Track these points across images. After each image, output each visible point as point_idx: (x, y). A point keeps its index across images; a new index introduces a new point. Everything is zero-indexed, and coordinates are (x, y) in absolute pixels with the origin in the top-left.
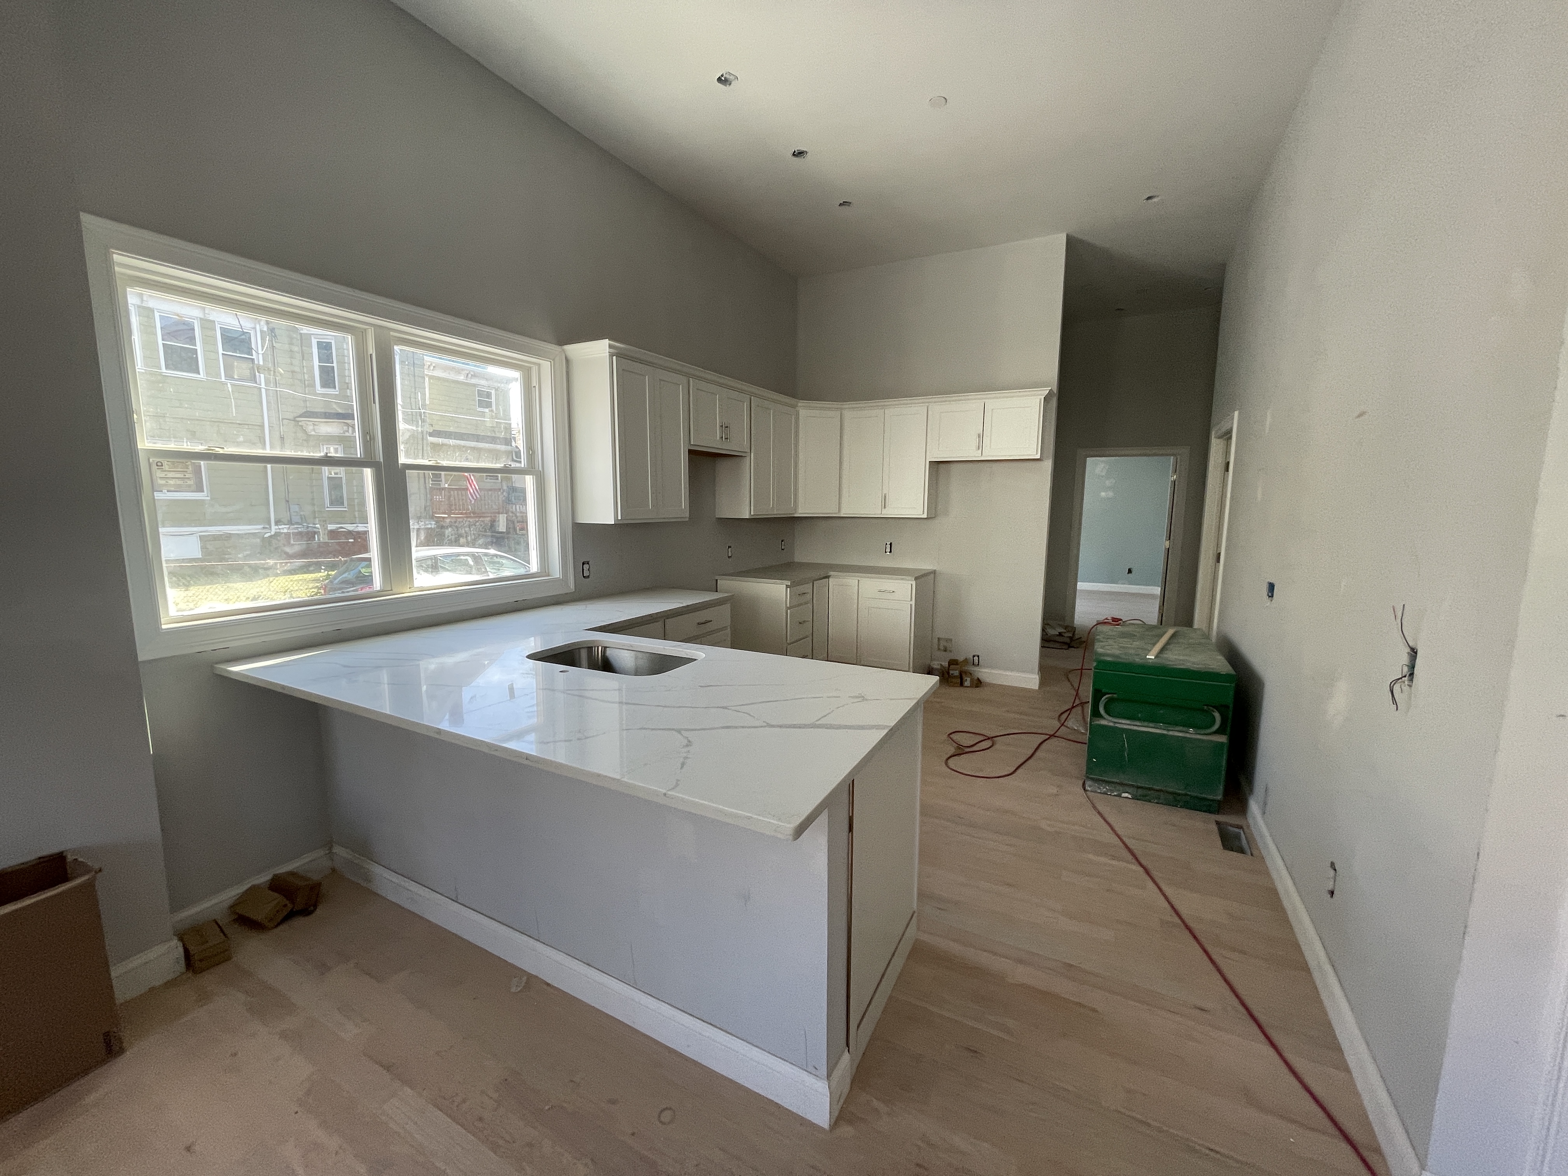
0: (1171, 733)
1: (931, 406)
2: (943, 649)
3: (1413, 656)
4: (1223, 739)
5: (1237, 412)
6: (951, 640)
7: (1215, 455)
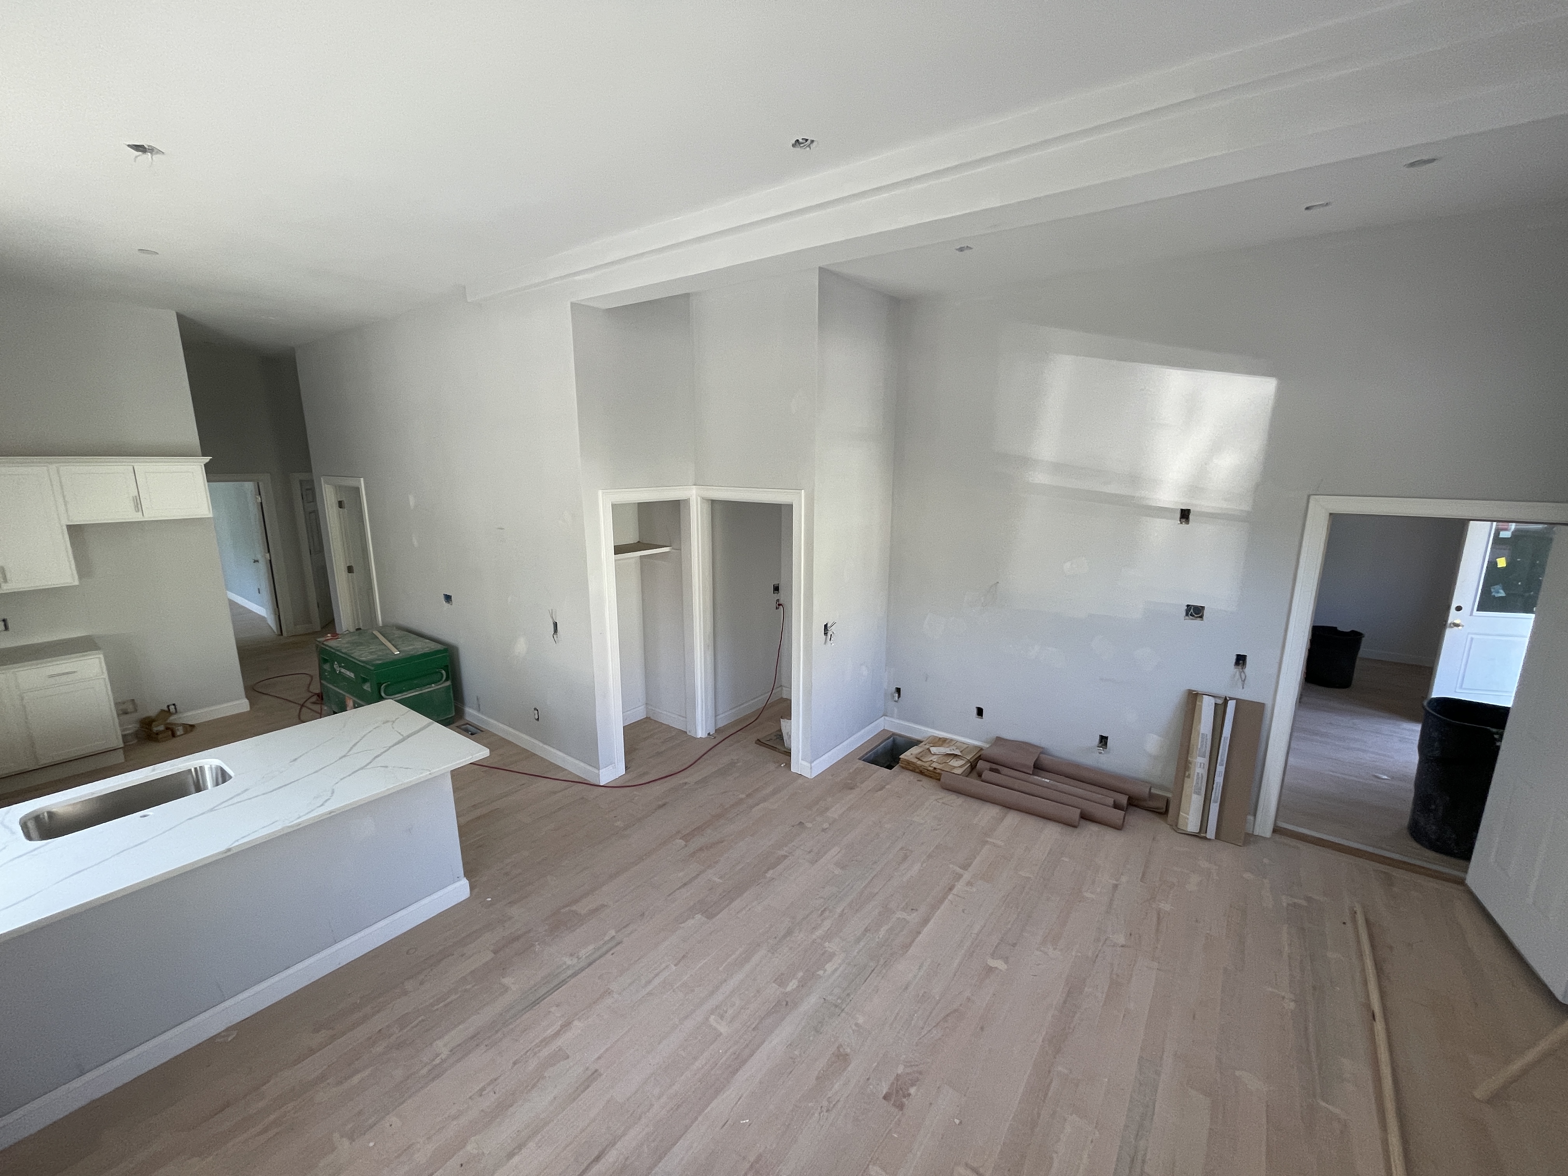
0: (424, 691)
1: (53, 467)
2: (123, 713)
3: (555, 625)
4: (448, 683)
5: (362, 479)
6: (133, 700)
7: (328, 496)
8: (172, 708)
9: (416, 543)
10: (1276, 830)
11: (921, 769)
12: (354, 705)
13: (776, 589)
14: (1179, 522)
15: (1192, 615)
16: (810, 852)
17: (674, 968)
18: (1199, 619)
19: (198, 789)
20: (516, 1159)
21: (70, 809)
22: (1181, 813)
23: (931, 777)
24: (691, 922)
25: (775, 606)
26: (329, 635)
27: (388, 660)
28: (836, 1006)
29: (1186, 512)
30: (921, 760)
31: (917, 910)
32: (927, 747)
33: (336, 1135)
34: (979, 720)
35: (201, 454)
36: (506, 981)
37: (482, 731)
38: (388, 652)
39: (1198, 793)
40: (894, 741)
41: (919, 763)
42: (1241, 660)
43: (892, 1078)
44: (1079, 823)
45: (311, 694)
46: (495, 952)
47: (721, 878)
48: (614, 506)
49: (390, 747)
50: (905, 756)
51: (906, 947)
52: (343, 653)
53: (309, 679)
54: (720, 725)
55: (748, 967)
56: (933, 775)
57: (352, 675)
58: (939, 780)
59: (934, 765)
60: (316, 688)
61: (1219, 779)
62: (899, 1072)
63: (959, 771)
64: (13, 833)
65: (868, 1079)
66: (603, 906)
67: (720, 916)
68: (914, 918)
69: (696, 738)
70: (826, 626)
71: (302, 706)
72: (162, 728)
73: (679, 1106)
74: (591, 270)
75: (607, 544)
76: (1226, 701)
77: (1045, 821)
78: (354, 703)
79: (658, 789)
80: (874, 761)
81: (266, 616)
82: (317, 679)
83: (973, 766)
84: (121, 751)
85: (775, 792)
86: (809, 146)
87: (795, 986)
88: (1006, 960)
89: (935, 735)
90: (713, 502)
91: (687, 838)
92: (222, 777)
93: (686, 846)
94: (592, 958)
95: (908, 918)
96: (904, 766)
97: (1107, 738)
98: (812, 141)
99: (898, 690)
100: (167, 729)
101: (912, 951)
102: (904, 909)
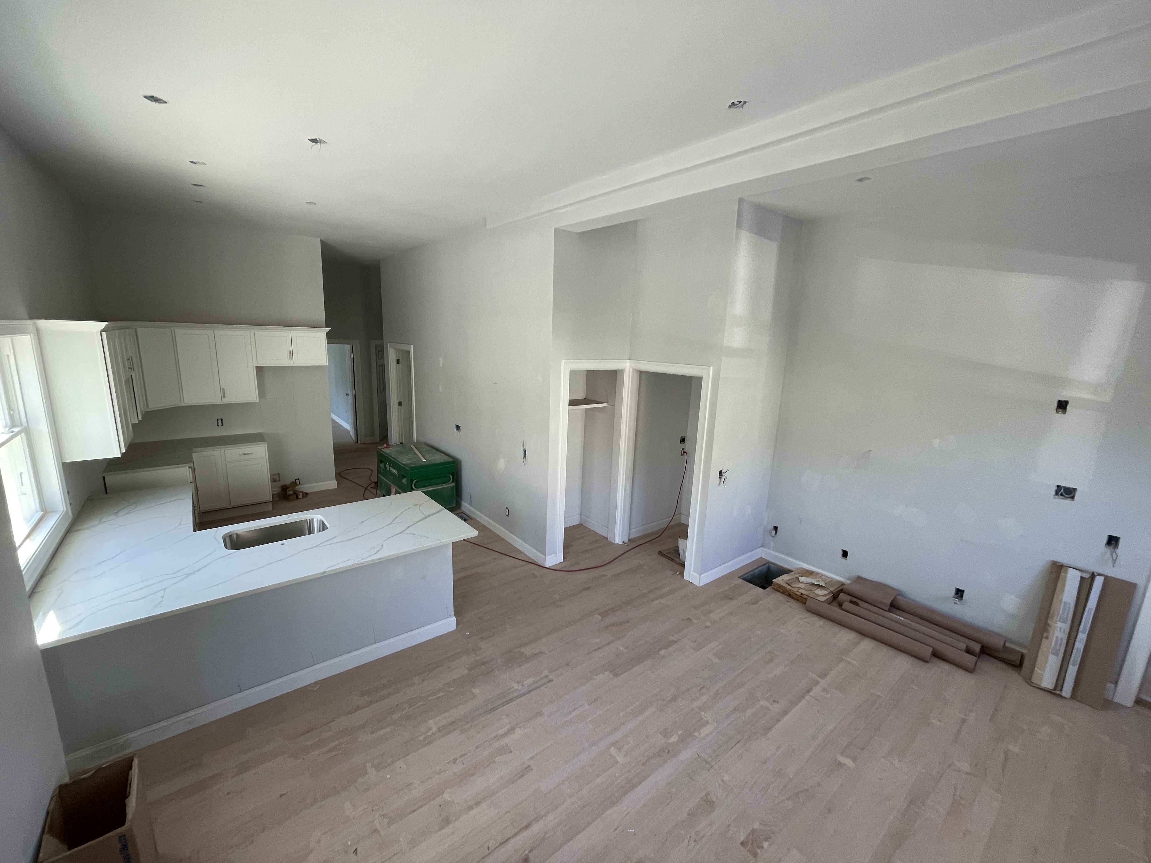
0: (438, 488)
1: (252, 332)
2: (274, 481)
3: (525, 452)
4: (453, 484)
5: (412, 346)
6: (279, 474)
7: (392, 355)
8: (297, 481)
9: (441, 390)
10: (1138, 702)
11: (790, 593)
12: (396, 492)
13: (683, 440)
14: (1055, 412)
15: (1062, 495)
16: (695, 642)
17: (588, 707)
18: (1070, 499)
19: (310, 532)
20: (473, 812)
21: (247, 534)
22: (1036, 669)
23: (798, 600)
24: (601, 676)
25: (680, 453)
26: (385, 445)
27: (419, 465)
28: (707, 762)
29: (1064, 404)
30: (790, 586)
31: (778, 702)
32: (797, 575)
33: (369, 765)
34: (843, 560)
35: (325, 326)
36: (476, 691)
37: (471, 519)
38: (419, 459)
39: (1056, 654)
40: (769, 567)
41: (789, 587)
42: (1113, 541)
43: (749, 831)
44: (930, 659)
45: (371, 482)
46: (469, 670)
47: (626, 648)
48: (572, 372)
49: (417, 522)
50: (778, 580)
51: (767, 730)
52: (392, 457)
53: (370, 472)
54: (632, 537)
55: (640, 718)
56: (801, 599)
57: (396, 473)
58: (805, 603)
59: (801, 591)
60: (374, 479)
61: (1080, 645)
62: (755, 827)
63: (823, 599)
64: (219, 543)
65: (729, 826)
66: (541, 653)
67: (622, 676)
68: (776, 708)
69: (614, 544)
70: (721, 472)
71: (366, 489)
72: (291, 492)
73: (584, 807)
74: (571, 205)
75: (565, 397)
76: (1093, 576)
77: (898, 652)
78: (396, 490)
79: (584, 576)
80: (751, 581)
81: (349, 429)
82: (375, 472)
83: (835, 597)
84: (271, 503)
85: (669, 593)
86: (742, 106)
87: (676, 740)
88: (854, 759)
89: (803, 567)
90: (641, 372)
91: (604, 614)
92: (323, 527)
93: (602, 620)
94: (531, 688)
95: (771, 707)
96: (775, 588)
97: (963, 591)
98: (745, 103)
99: (776, 528)
100: (294, 493)
101: (772, 734)
102: (767, 700)
